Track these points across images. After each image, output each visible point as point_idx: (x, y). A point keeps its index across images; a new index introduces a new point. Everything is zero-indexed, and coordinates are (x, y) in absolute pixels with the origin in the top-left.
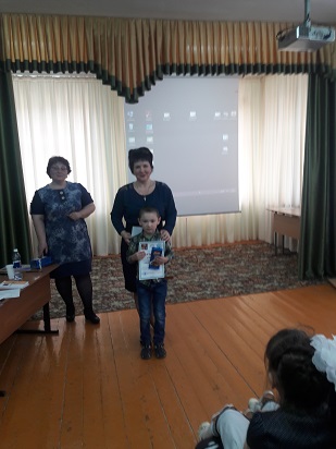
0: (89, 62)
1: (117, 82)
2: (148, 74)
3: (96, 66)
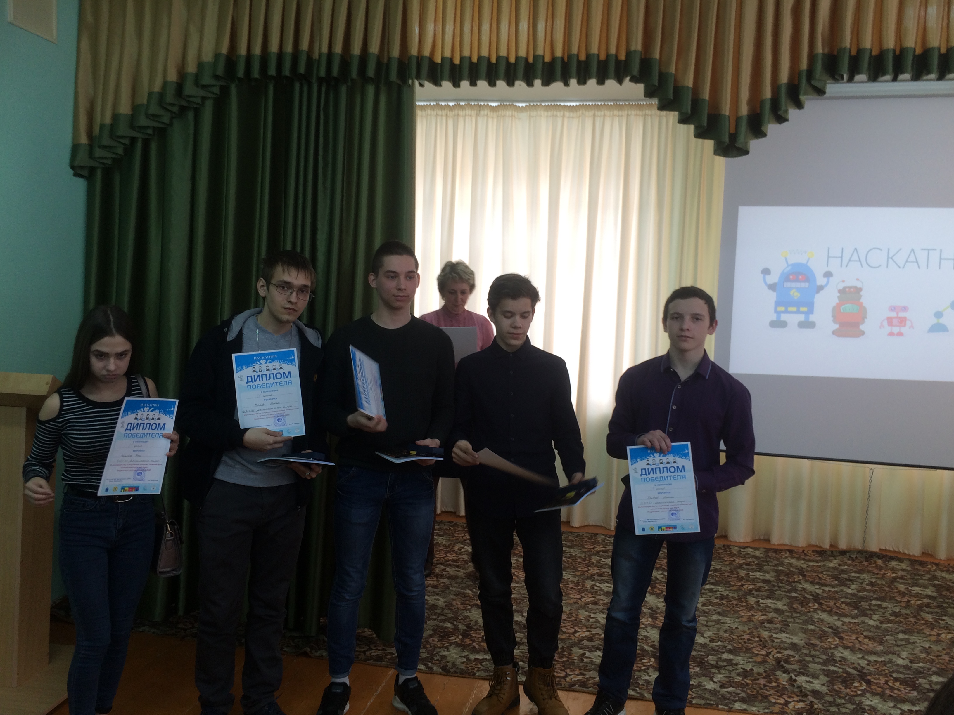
0: (630, 54)
2: (784, 79)
3: (647, 63)
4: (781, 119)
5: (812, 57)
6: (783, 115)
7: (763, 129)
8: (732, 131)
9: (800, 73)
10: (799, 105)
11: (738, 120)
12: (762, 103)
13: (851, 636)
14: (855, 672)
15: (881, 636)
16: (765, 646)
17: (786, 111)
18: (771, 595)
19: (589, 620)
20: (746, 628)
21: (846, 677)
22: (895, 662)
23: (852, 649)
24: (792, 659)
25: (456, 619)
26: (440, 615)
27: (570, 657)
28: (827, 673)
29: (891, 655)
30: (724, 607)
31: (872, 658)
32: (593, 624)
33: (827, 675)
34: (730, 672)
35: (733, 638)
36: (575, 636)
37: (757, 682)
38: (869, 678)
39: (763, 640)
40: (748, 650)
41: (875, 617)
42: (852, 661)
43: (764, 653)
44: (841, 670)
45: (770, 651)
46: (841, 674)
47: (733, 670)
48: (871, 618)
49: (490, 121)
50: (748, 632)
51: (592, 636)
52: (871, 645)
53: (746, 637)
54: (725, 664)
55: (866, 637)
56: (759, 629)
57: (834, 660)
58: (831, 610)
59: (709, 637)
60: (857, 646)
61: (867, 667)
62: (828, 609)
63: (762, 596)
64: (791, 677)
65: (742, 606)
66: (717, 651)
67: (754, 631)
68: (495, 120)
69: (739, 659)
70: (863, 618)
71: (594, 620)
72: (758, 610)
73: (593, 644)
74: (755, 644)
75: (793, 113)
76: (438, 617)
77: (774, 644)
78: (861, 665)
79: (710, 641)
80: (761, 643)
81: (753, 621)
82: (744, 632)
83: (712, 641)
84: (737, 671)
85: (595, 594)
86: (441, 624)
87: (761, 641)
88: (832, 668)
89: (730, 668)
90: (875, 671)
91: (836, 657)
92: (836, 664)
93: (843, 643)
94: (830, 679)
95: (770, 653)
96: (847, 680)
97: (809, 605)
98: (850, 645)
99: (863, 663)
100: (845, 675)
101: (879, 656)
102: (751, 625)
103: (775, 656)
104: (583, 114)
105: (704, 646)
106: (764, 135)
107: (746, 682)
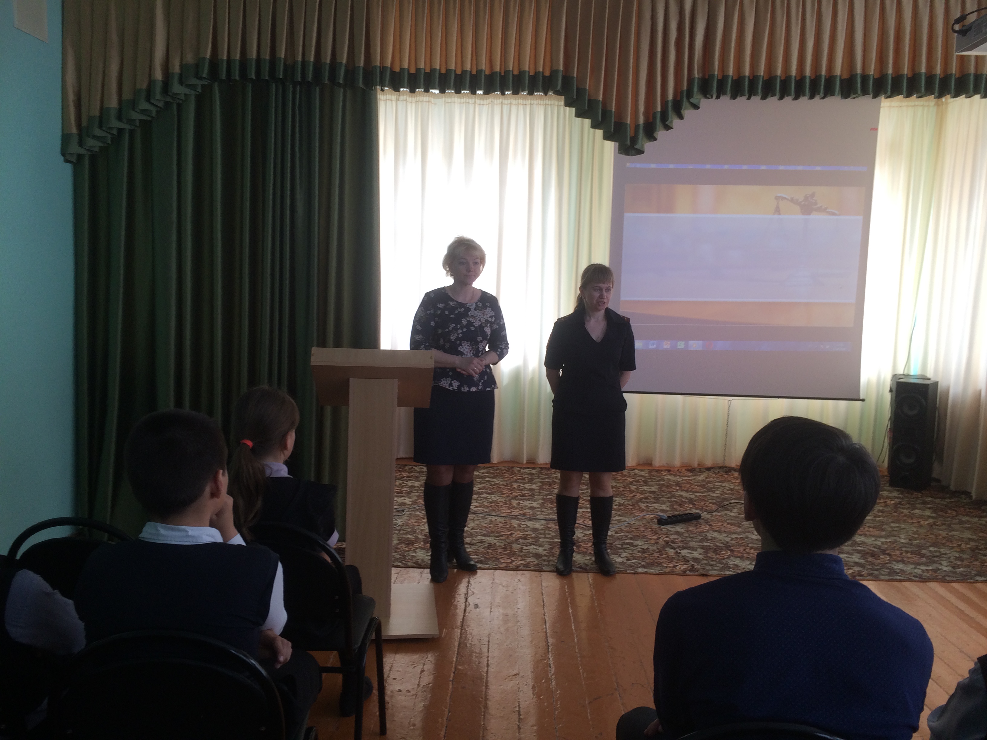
0: (554, 72)
1: (606, 113)
2: (670, 97)
3: (567, 80)
4: (668, 128)
5: (691, 80)
6: (669, 125)
7: (655, 135)
8: (633, 135)
9: (682, 92)
10: (681, 117)
11: (637, 127)
12: (655, 114)
13: (717, 523)
14: (722, 545)
15: (739, 522)
16: (656, 534)
17: (672, 122)
18: (657, 501)
19: (520, 526)
20: (641, 523)
21: (715, 549)
22: (750, 537)
23: (719, 532)
24: (677, 540)
25: (415, 532)
26: (400, 530)
27: (512, 550)
28: (702, 547)
29: (747, 533)
30: (623, 510)
31: (734, 536)
32: (524, 529)
33: (702, 548)
34: (633, 551)
35: (632, 530)
36: (512, 537)
37: (653, 555)
38: (732, 548)
39: (654, 529)
40: (644, 537)
41: (735, 511)
42: (720, 539)
43: (655, 537)
44: (712, 545)
45: (660, 536)
46: (713, 547)
47: (635, 549)
48: (731, 511)
49: (409, 105)
50: (643, 525)
51: (525, 536)
52: (732, 529)
53: (642, 529)
54: (628, 546)
55: (728, 524)
56: (651, 523)
57: (707, 539)
58: (702, 508)
59: (614, 531)
60: (723, 529)
61: (731, 542)
62: (700, 507)
63: (651, 502)
64: (677, 551)
65: (636, 509)
66: (621, 539)
67: (647, 524)
68: (414, 105)
69: (638, 542)
70: (726, 512)
71: (524, 526)
72: (648, 511)
73: (527, 541)
74: (649, 533)
75: (676, 122)
76: (399, 532)
77: (663, 532)
78: (727, 541)
79: (615, 533)
80: (652, 532)
81: (645, 519)
82: (640, 526)
83: (617, 533)
84: (638, 550)
85: (522, 509)
86: (404, 536)
87: (653, 530)
88: (706, 544)
89: (632, 548)
90: (736, 544)
91: (708, 537)
92: (709, 541)
93: (713, 528)
94: (704, 550)
95: (661, 537)
96: (717, 550)
97: (686, 506)
98: (718, 529)
99: (728, 539)
100: (715, 547)
101: (739, 535)
102: (645, 521)
103: (664, 539)
104: (492, 102)
105: (612, 536)
106: (655, 139)
107: (644, 556)
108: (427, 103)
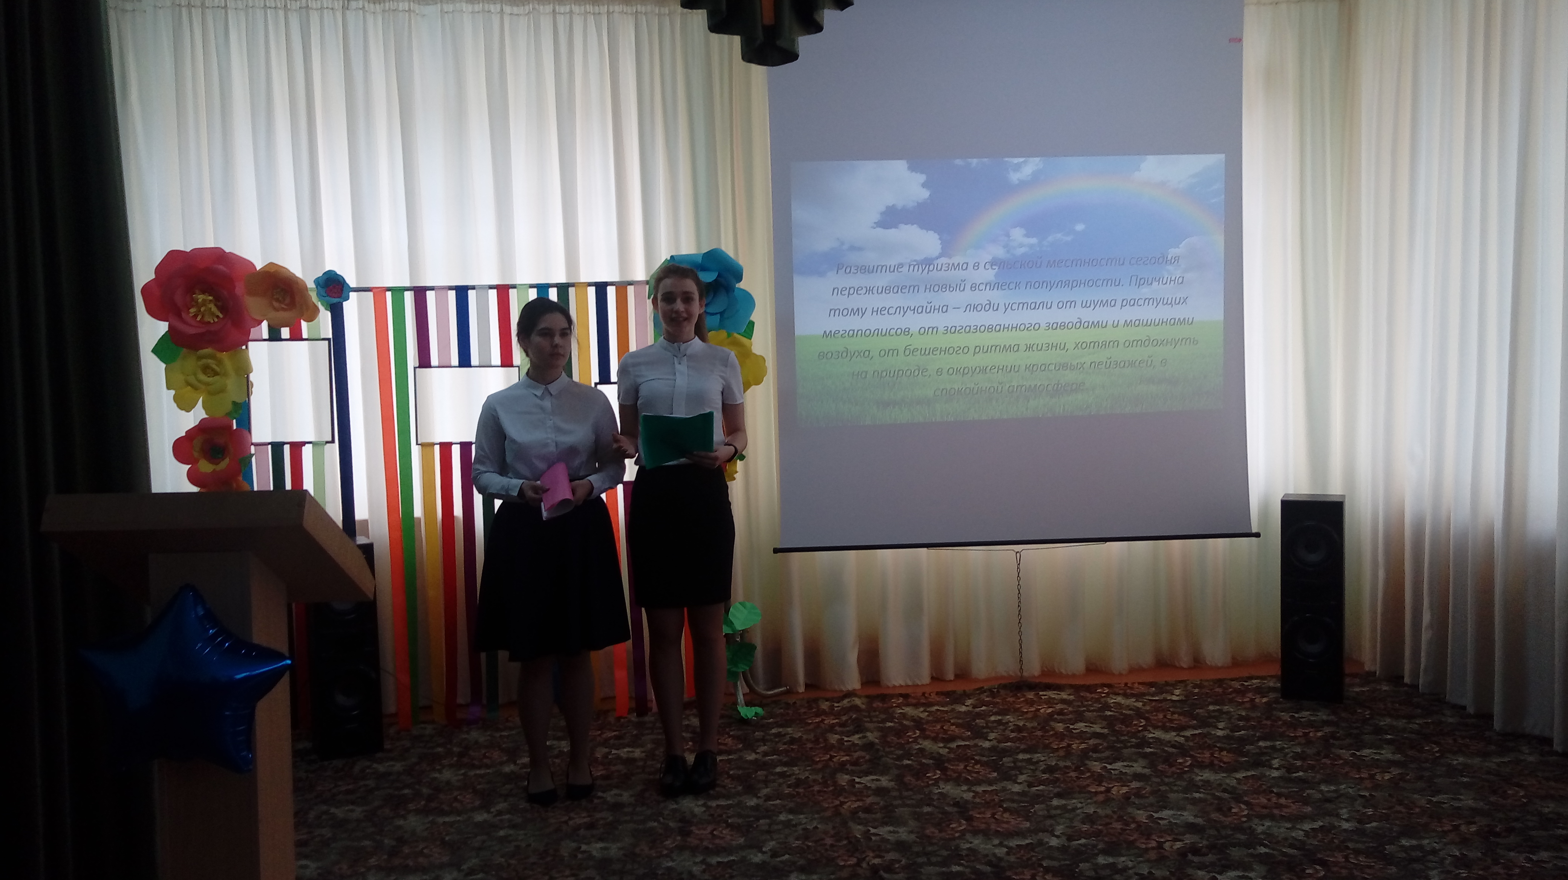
7: (817, 18)
8: (769, 21)
41: (1022, 779)
42: (985, 852)
43: (853, 861)
44: (968, 870)
45: (864, 856)
46: (967, 875)
48: (1015, 781)
50: (832, 832)
52: (1012, 823)
53: (829, 841)
55: (1006, 811)
56: (850, 825)
57: (959, 855)
58: (960, 777)
60: (993, 827)
61: (1006, 858)
63: (860, 771)
65: (827, 792)
67: (842, 829)
70: (1005, 783)
72: (851, 794)
74: (841, 851)
77: (871, 845)
78: (999, 856)
80: (850, 847)
81: (841, 813)
82: (826, 833)
87: (851, 843)
88: (955, 868)
90: (1017, 862)
91: (961, 850)
92: (961, 861)
93: (973, 826)
95: (864, 859)
97: (927, 775)
99: (1001, 852)
101: (1024, 837)
102: (838, 820)
103: (870, 864)
106: (820, 29)
108: (407, 14)
